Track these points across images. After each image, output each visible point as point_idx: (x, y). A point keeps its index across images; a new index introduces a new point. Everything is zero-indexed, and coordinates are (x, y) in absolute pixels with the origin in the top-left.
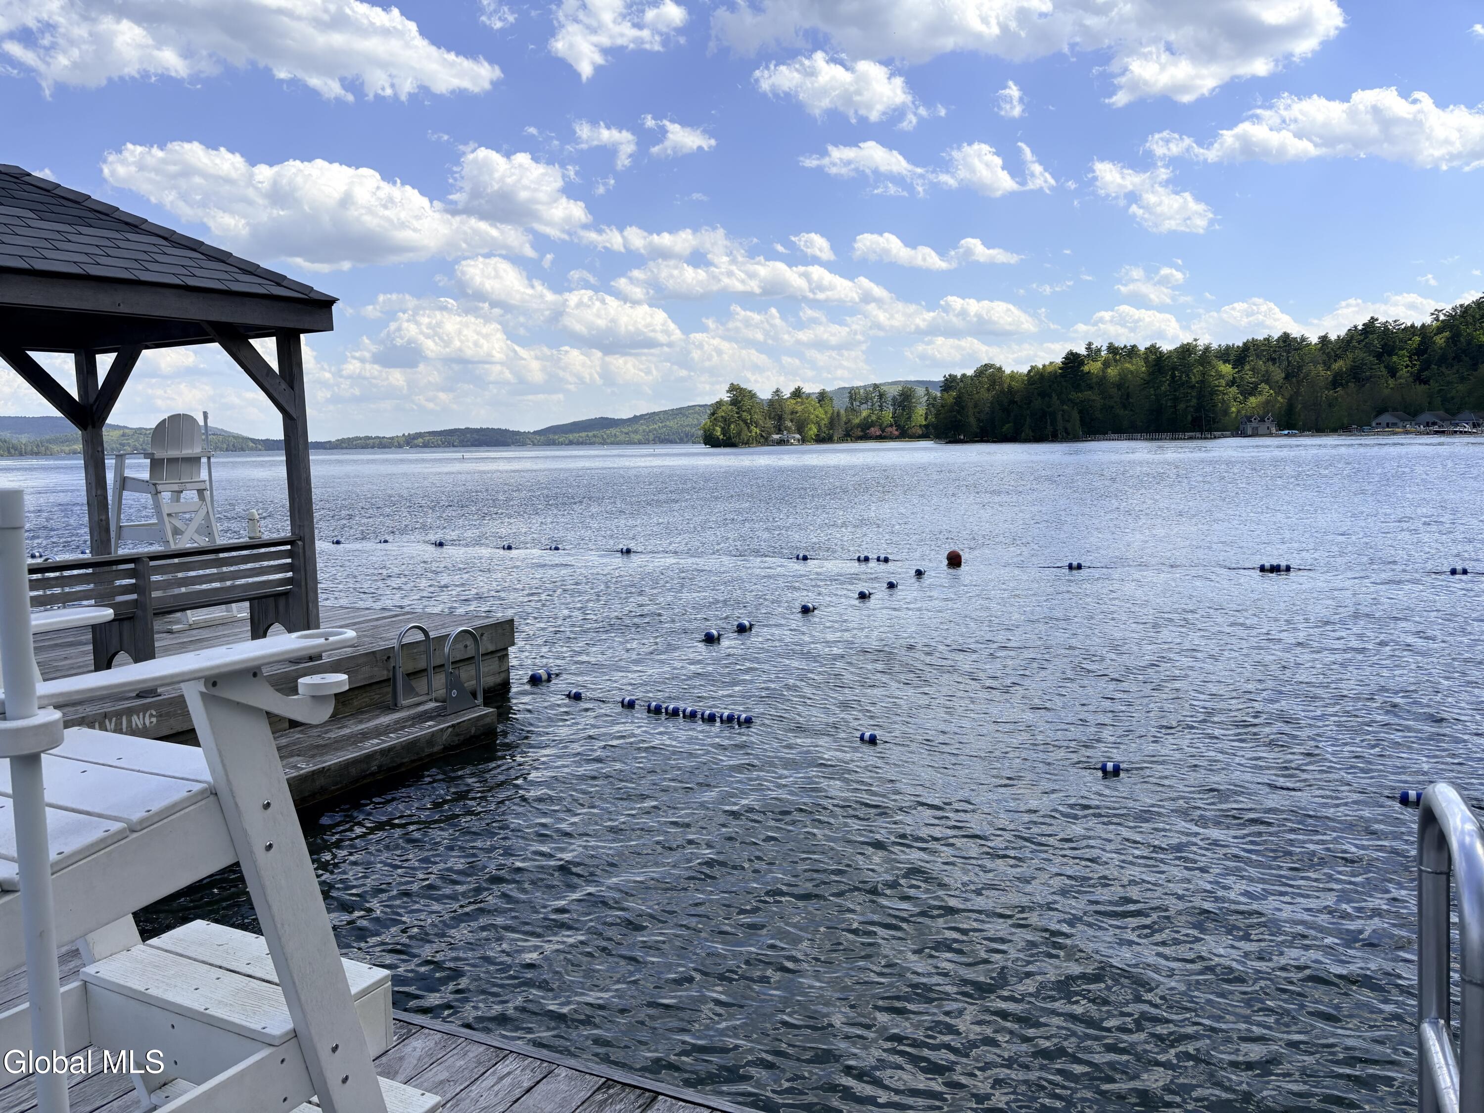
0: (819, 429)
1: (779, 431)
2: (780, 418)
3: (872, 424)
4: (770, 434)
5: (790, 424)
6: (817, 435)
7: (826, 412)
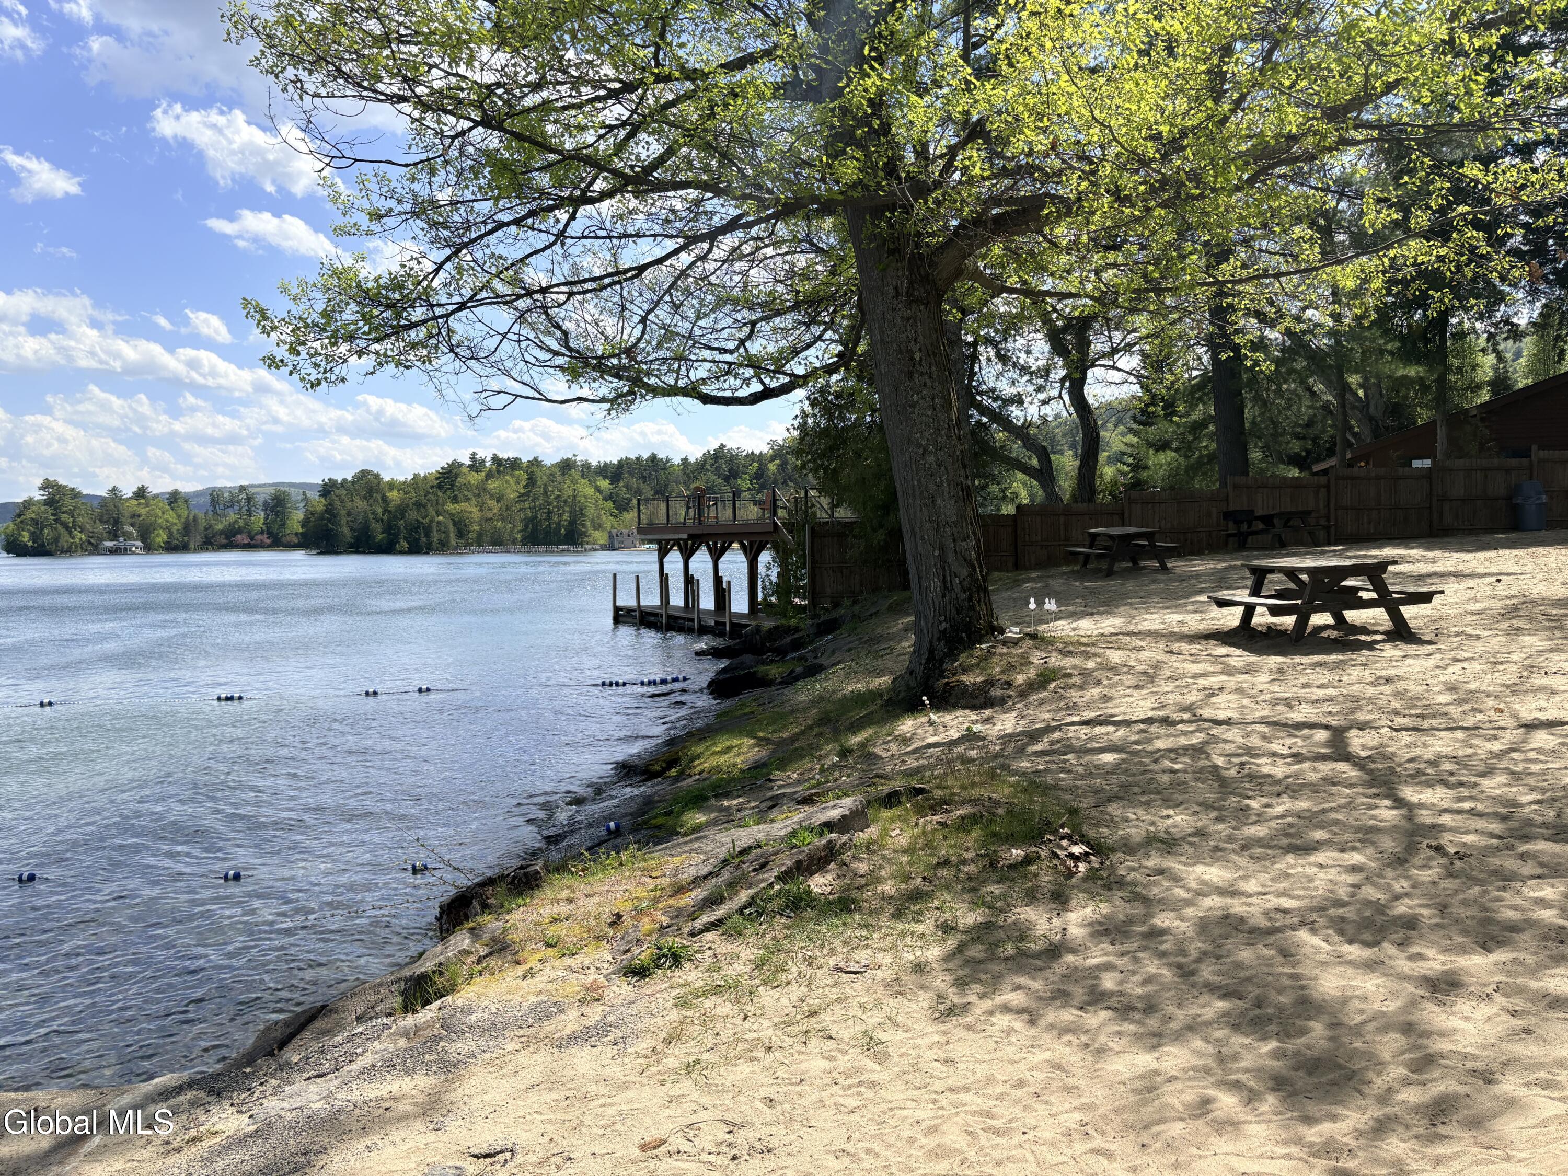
0: (170, 535)
1: (114, 536)
2: (116, 522)
3: (239, 531)
4: (102, 540)
5: (129, 528)
6: (167, 543)
7: (179, 517)
